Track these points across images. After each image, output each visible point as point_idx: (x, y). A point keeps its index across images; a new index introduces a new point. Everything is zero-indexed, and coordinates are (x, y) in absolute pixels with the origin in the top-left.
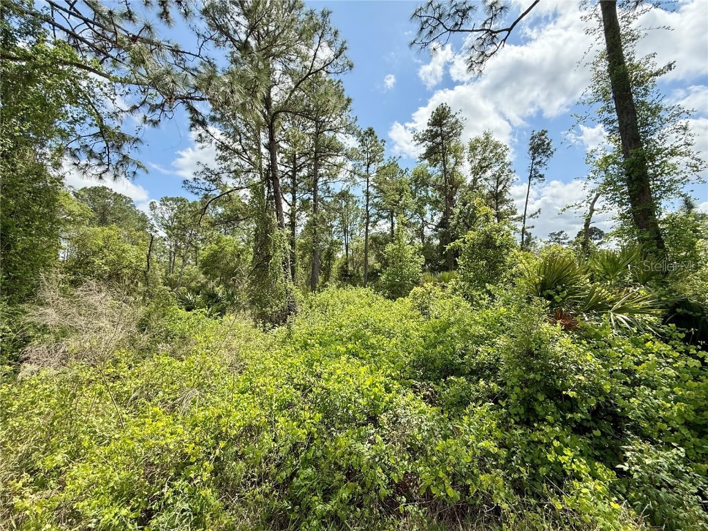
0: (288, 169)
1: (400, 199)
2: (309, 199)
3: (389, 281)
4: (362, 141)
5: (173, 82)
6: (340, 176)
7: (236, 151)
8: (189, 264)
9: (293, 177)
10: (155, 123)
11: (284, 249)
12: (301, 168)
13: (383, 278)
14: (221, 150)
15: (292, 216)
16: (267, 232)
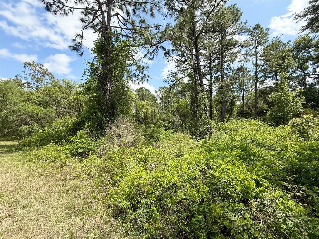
0: (207, 63)
1: (283, 63)
2: (219, 75)
3: (273, 115)
4: (251, 34)
5: (152, 38)
6: (237, 59)
7: (183, 62)
8: (169, 112)
9: (210, 67)
10: (152, 59)
11: (205, 102)
12: (214, 60)
13: (268, 114)
14: (177, 63)
15: (210, 86)
16: (196, 95)
